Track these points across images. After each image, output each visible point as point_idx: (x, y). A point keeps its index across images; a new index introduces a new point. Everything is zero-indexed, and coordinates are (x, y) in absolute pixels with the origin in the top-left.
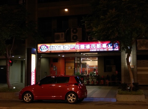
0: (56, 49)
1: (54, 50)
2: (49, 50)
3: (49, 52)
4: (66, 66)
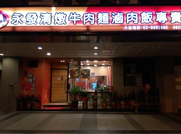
0: (30, 23)
1: (24, 25)
2: (10, 25)
3: (10, 29)
4: (52, 76)
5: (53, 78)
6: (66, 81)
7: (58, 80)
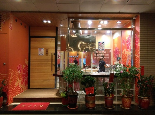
4: (31, 48)
5: (32, 51)
6: (54, 56)
7: (40, 54)
